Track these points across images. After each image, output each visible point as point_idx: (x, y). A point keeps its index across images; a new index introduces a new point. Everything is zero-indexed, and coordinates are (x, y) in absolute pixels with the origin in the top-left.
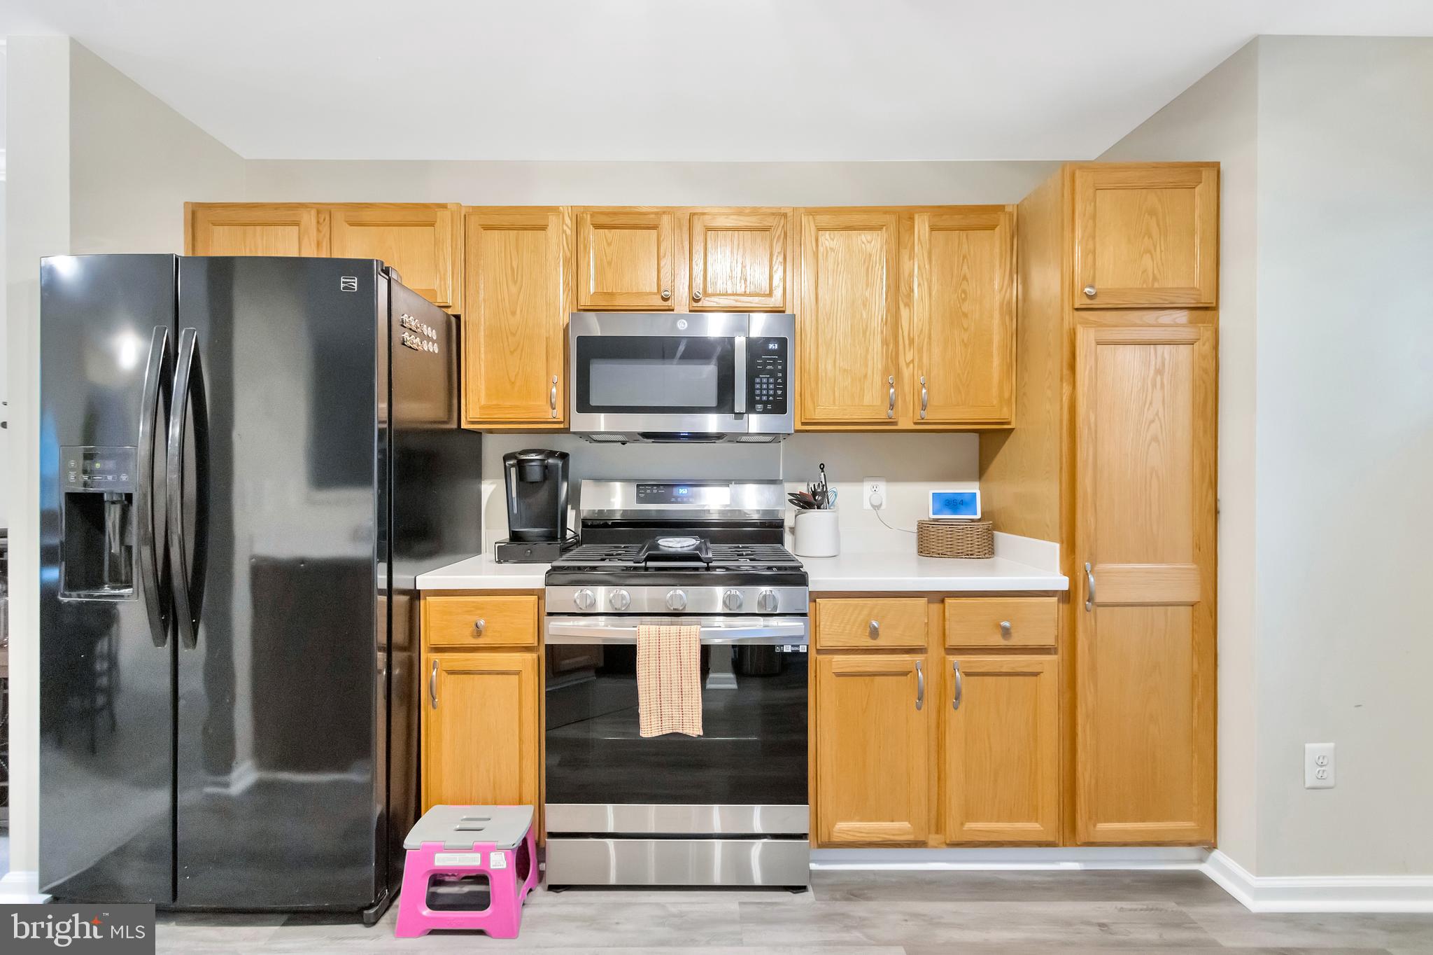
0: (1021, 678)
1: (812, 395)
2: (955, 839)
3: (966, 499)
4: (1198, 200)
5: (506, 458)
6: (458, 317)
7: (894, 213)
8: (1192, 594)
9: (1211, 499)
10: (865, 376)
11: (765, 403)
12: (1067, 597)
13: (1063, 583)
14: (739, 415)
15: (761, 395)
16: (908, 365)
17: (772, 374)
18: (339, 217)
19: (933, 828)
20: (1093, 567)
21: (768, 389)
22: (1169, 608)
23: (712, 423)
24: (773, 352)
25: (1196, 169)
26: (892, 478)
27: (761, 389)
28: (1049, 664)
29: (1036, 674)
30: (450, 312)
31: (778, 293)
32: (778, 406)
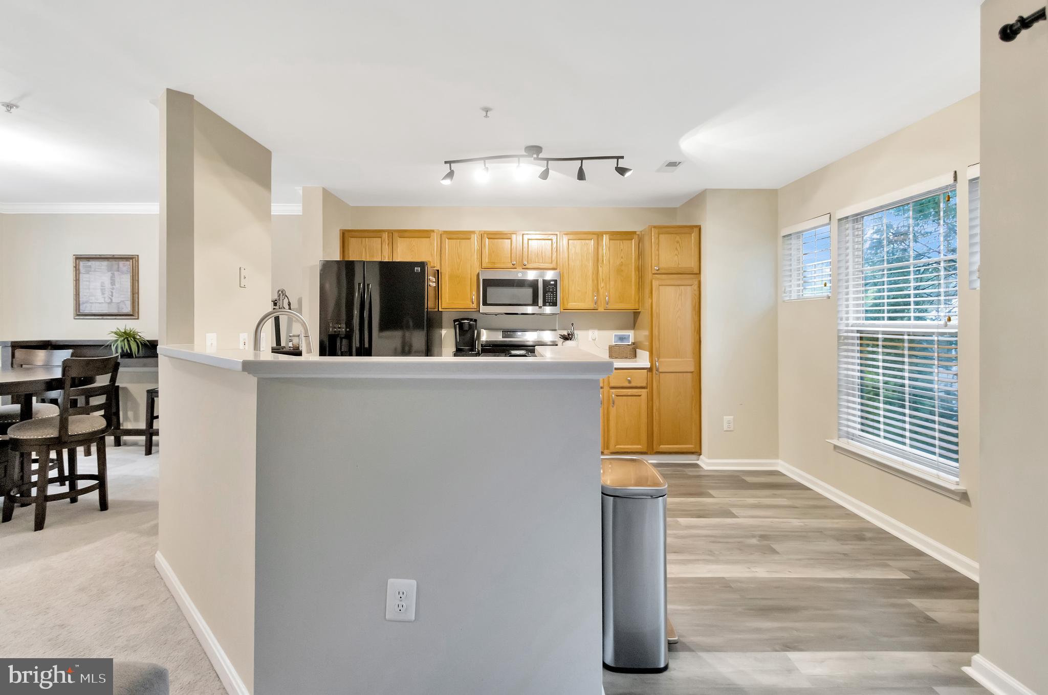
0: (635, 397)
1: (567, 299)
2: (615, 451)
3: (626, 337)
4: (693, 238)
5: (455, 321)
6: (438, 271)
7: (596, 234)
8: (691, 369)
9: (698, 337)
10: (586, 293)
11: (549, 303)
12: (650, 370)
13: (648, 365)
14: (540, 307)
15: (548, 300)
16: (602, 288)
17: (552, 292)
18: (396, 235)
19: (606, 448)
20: (658, 359)
21: (550, 298)
22: (684, 374)
23: (530, 309)
24: (552, 285)
25: (692, 227)
26: (599, 329)
27: (548, 298)
28: (644, 392)
29: (640, 396)
30: (435, 269)
31: (554, 263)
32: (554, 304)
